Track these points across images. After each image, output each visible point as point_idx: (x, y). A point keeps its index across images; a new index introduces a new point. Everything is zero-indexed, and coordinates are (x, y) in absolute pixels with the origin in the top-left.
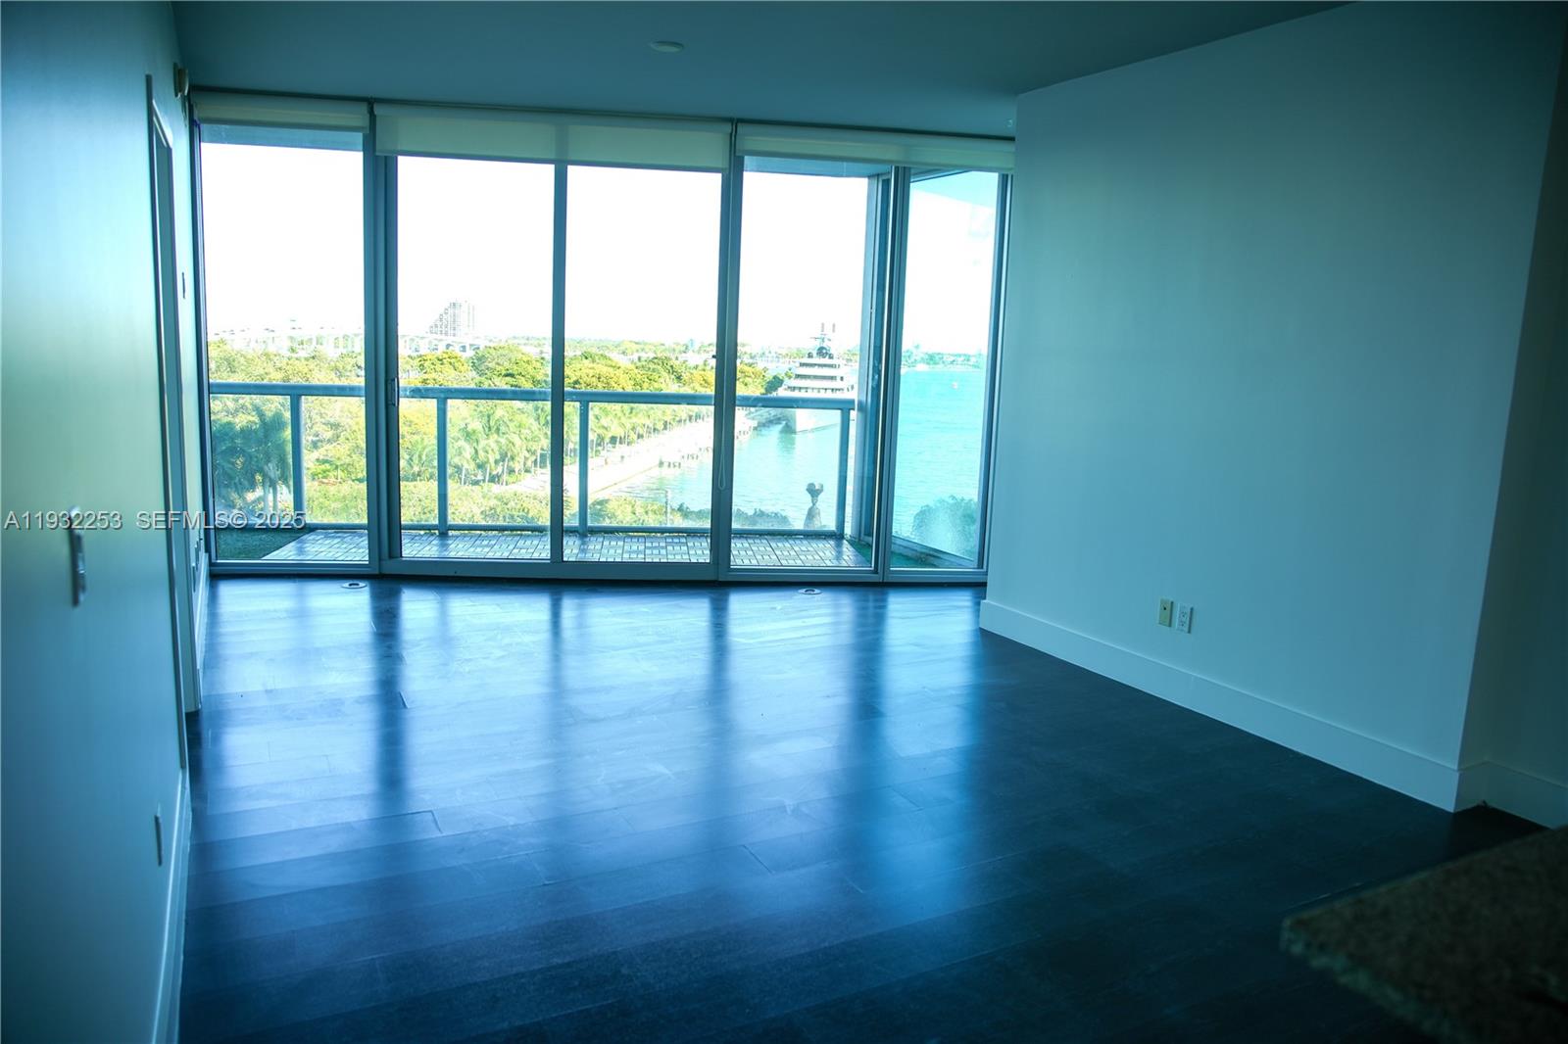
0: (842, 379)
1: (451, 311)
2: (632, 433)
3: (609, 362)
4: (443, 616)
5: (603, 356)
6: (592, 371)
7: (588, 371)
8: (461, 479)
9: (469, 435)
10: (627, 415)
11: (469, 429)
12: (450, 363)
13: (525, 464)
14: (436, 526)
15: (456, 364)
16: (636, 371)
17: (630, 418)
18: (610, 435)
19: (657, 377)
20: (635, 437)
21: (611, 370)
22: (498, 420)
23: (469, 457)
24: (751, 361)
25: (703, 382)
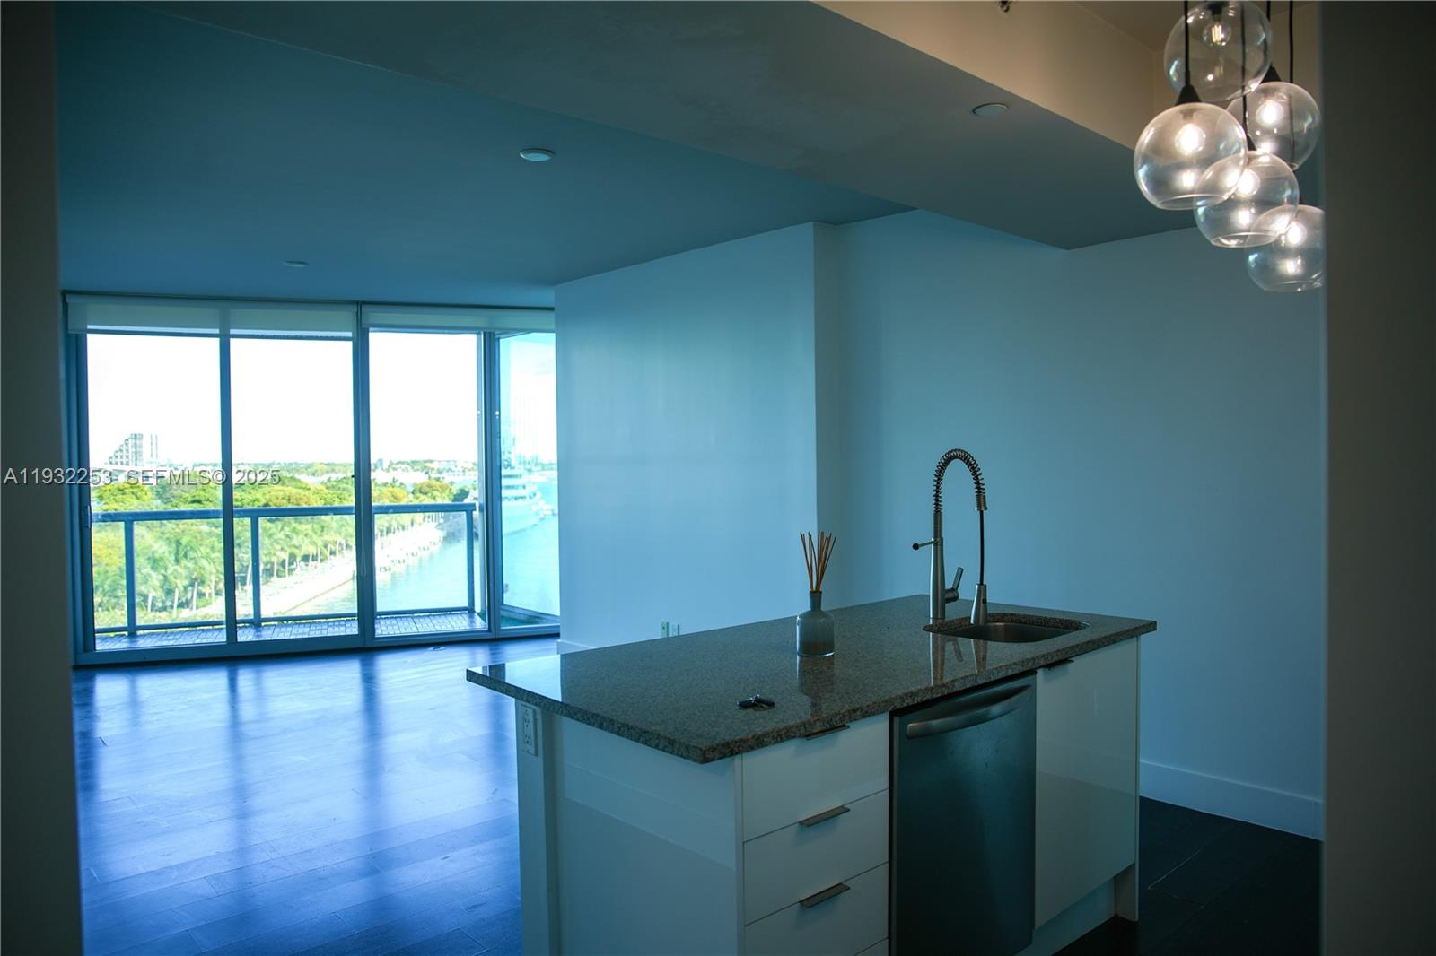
0: (524, 487)
1: (131, 442)
2: (325, 550)
3: (299, 484)
4: (133, 688)
5: (293, 479)
6: (281, 493)
7: (276, 494)
8: (147, 607)
9: (155, 562)
10: (319, 533)
11: (157, 556)
12: (133, 493)
13: (215, 587)
14: (125, 628)
15: (139, 494)
16: (326, 491)
17: (321, 536)
18: (302, 554)
19: (347, 495)
20: (328, 553)
21: (300, 491)
22: (186, 546)
23: (157, 584)
24: (438, 475)
25: (392, 498)
